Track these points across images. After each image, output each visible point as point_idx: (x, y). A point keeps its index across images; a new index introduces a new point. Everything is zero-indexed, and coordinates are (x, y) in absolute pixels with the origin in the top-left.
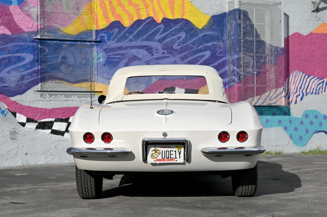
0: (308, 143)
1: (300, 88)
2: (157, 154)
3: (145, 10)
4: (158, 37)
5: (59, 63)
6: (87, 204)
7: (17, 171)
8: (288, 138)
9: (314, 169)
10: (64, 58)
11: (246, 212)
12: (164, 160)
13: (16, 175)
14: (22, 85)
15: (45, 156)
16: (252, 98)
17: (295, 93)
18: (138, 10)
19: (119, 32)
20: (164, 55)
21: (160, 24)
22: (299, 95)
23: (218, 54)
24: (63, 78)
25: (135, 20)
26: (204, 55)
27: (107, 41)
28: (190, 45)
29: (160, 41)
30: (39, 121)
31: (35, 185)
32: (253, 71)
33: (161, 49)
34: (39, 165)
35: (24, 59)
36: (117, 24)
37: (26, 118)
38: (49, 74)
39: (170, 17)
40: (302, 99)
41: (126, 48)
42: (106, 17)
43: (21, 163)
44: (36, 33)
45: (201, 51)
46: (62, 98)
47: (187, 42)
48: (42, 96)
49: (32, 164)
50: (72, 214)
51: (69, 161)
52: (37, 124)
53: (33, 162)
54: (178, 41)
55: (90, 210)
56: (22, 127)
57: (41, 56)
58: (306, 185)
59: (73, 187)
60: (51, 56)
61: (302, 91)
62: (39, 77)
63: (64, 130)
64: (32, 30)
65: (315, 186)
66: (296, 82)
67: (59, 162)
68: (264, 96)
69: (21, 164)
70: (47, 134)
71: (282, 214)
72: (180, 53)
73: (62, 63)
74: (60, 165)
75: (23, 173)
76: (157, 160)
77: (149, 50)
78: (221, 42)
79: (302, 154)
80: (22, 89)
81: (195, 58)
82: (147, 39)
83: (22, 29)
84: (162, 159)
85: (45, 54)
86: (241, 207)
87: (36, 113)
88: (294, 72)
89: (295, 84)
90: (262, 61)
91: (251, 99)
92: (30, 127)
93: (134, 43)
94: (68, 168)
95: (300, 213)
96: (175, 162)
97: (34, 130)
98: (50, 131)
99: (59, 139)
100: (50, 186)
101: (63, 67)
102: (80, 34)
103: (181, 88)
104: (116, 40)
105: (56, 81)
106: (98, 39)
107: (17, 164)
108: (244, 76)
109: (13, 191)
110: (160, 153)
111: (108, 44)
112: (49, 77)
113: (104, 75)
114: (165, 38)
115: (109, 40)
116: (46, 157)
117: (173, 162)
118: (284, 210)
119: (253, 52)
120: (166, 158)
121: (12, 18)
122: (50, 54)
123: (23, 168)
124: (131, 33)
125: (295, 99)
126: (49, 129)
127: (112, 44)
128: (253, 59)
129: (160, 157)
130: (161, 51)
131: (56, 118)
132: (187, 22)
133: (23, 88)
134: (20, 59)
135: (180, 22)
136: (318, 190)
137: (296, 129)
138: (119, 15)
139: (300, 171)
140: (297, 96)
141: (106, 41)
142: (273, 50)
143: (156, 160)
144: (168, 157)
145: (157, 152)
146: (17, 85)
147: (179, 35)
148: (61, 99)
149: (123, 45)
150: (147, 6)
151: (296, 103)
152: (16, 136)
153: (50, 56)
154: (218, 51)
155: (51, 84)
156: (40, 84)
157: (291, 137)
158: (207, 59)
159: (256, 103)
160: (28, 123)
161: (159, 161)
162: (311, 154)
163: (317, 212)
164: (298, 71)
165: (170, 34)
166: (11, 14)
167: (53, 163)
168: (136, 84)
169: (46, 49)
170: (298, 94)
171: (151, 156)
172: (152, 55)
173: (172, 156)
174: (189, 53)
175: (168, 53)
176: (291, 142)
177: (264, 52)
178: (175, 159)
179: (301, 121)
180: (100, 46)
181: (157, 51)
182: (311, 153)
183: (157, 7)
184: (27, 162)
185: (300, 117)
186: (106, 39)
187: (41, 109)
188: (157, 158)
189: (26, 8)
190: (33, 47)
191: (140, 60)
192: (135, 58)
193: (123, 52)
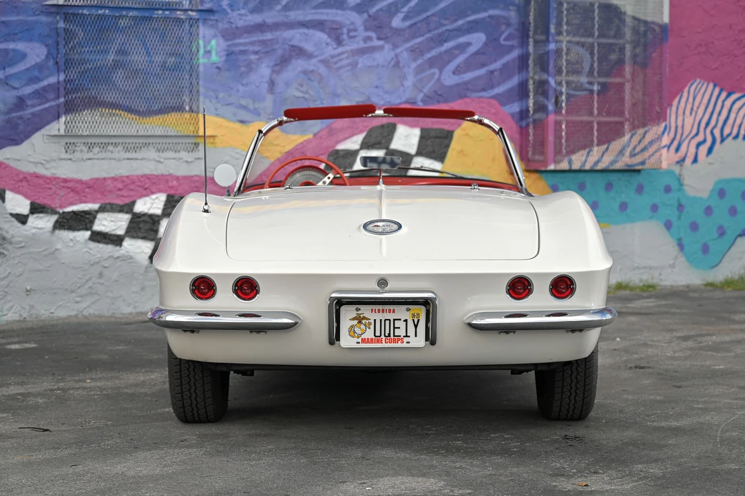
0: (724, 260)
1: (708, 124)
2: (363, 327)
5: (109, 65)
6: (194, 437)
7: (10, 337)
8: (675, 250)
9: (734, 337)
10: (121, 52)
11: (568, 465)
12: (378, 342)
13: (9, 347)
14: (19, 121)
15: (77, 297)
16: (587, 150)
17: (693, 138)
20: (370, 44)
22: (705, 141)
23: (505, 40)
24: (121, 102)
26: (469, 44)
27: (229, 10)
28: (435, 19)
29: (360, 8)
30: (61, 211)
31: (62, 380)
32: (591, 83)
33: (361, 29)
34: (59, 319)
35: (23, 56)
37: (28, 202)
38: (86, 93)
40: (710, 151)
41: (276, 26)
43: (17, 315)
45: (461, 31)
46: (119, 152)
47: (426, 11)
48: (68, 147)
49: (43, 317)
50: (165, 466)
51: (135, 307)
52: (55, 218)
53: (47, 312)
54: (405, 9)
55: (204, 454)
56: (19, 225)
57: (66, 47)
58: (711, 385)
59: (154, 385)
60: (90, 47)
61: (712, 133)
62: (62, 100)
63: (121, 232)
65: (732, 390)
66: (698, 108)
67: (111, 312)
68: (616, 145)
69: (16, 317)
70: (81, 243)
71: (652, 471)
72: (407, 40)
73: (117, 65)
74: (113, 320)
75: (26, 342)
76: (364, 341)
77: (334, 31)
78: (510, 10)
79: (709, 288)
80: (18, 131)
81: (445, 52)
82: (326, 5)
84: (374, 337)
85: (75, 42)
86: (557, 448)
87: (53, 190)
88: (692, 84)
89: (694, 113)
90: (613, 57)
91: (585, 152)
92: (39, 226)
93: (294, 15)
94: (133, 326)
95: (694, 467)
96: (405, 345)
97: (49, 232)
98: (88, 233)
99: (111, 254)
100: (99, 384)
101: (118, 76)
103: (412, 124)
104: (250, 6)
105: (104, 110)
106: (207, 6)
107: (8, 316)
108: (569, 96)
109: (13, 397)
110: (370, 324)
111: (230, 16)
112: (84, 102)
113: (221, 95)
115: (232, 6)
116: (78, 299)
117: (399, 345)
118: (656, 461)
119: (591, 35)
120: (383, 336)
122: (88, 43)
123: (24, 326)
125: (692, 150)
126: (87, 229)
127: (242, 17)
128: (592, 54)
129: (369, 334)
130: (362, 33)
131: (103, 202)
133: (21, 127)
134: (13, 57)
136: (740, 402)
137: (694, 227)
139: (701, 342)
140: (699, 145)
141: (224, 10)
142: (642, 29)
143: (360, 340)
144: (389, 334)
145: (363, 321)
146: (8, 121)
148: (116, 155)
149: (267, 20)
151: (695, 160)
152: (4, 248)
153: (88, 48)
154: (502, 33)
155: (90, 119)
156: (63, 119)
157: (681, 246)
158: (477, 53)
159: (596, 163)
160: (36, 215)
161: (368, 342)
162: (730, 289)
163: (733, 466)
164: (702, 82)
167: (97, 313)
169: (79, 30)
170: (700, 138)
171: (350, 332)
172: (340, 44)
173: (397, 332)
174: (432, 39)
175: (379, 39)
176: (682, 259)
177: (619, 34)
178: (406, 339)
179: (707, 205)
180: (210, 23)
181: (352, 34)
182: (729, 287)
184: (32, 312)
185: (705, 195)
186: (225, 3)
187: (65, 181)
188: (363, 336)
190: (46, 25)
191: (310, 56)
192: (299, 52)
193: (268, 36)
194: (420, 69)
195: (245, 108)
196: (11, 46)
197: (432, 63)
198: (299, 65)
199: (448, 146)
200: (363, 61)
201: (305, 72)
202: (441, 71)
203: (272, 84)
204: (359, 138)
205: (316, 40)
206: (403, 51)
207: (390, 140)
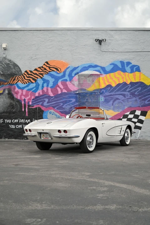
3: (122, 79)
4: (128, 90)
10: (87, 100)
18: (119, 79)
19: (110, 89)
20: (131, 97)
21: (129, 85)
25: (117, 84)
28: (143, 93)
29: (129, 91)
33: (129, 95)
35: (72, 101)
36: (109, 86)
39: (134, 81)
41: (114, 95)
42: (105, 83)
44: (76, 91)
45: (149, 95)
47: (142, 91)
54: (138, 91)
60: (82, 99)
64: (75, 90)
72: (138, 96)
73: (86, 102)
76: (44, 138)
77: (124, 95)
81: (146, 98)
82: (123, 91)
83: (71, 90)
85: (80, 99)
93: (117, 93)
101: (86, 103)
102: (94, 90)
103: (139, 110)
104: (109, 92)
106: (101, 92)
111: (105, 94)
113: (104, 106)
114: (131, 90)
115: (106, 92)
117: (48, 139)
121: (68, 86)
124: (115, 89)
127: (107, 94)
132: (142, 83)
134: (70, 101)
135: (139, 83)
138: (110, 82)
146: (69, 110)
147: (138, 89)
149: (112, 94)
150: (123, 78)
155: (82, 110)
156: (77, 110)
165: (133, 88)
166: (67, 85)
168: (117, 109)
169: (80, 97)
172: (125, 97)
173: (47, 137)
174: (143, 96)
175: (133, 96)
180: (102, 95)
181: (127, 96)
183: (127, 78)
186: (104, 92)
189: (73, 82)
190: (75, 96)
191: (120, 99)
192: (117, 99)
193: (112, 96)
194: (141, 101)
195: (108, 108)
196: (70, 99)
197: (143, 100)
198: (118, 101)
199: (146, 114)
200: (129, 100)
201: (119, 102)
202: (145, 101)
203: (113, 104)
204: (129, 113)
205: (121, 97)
206: (137, 98)
207: (135, 113)
